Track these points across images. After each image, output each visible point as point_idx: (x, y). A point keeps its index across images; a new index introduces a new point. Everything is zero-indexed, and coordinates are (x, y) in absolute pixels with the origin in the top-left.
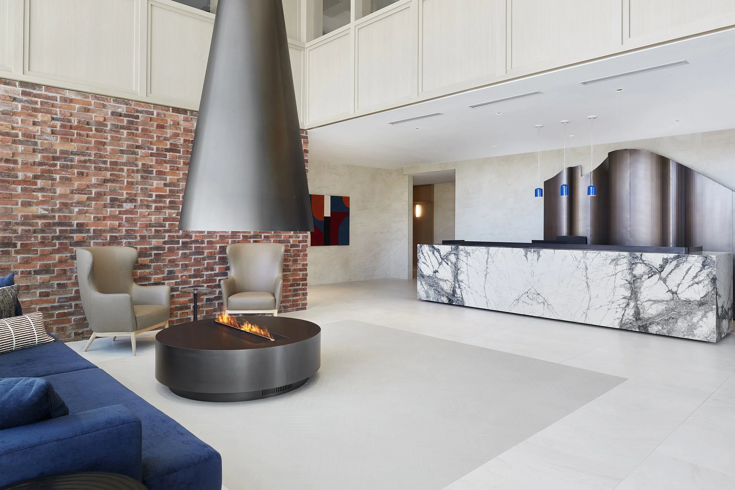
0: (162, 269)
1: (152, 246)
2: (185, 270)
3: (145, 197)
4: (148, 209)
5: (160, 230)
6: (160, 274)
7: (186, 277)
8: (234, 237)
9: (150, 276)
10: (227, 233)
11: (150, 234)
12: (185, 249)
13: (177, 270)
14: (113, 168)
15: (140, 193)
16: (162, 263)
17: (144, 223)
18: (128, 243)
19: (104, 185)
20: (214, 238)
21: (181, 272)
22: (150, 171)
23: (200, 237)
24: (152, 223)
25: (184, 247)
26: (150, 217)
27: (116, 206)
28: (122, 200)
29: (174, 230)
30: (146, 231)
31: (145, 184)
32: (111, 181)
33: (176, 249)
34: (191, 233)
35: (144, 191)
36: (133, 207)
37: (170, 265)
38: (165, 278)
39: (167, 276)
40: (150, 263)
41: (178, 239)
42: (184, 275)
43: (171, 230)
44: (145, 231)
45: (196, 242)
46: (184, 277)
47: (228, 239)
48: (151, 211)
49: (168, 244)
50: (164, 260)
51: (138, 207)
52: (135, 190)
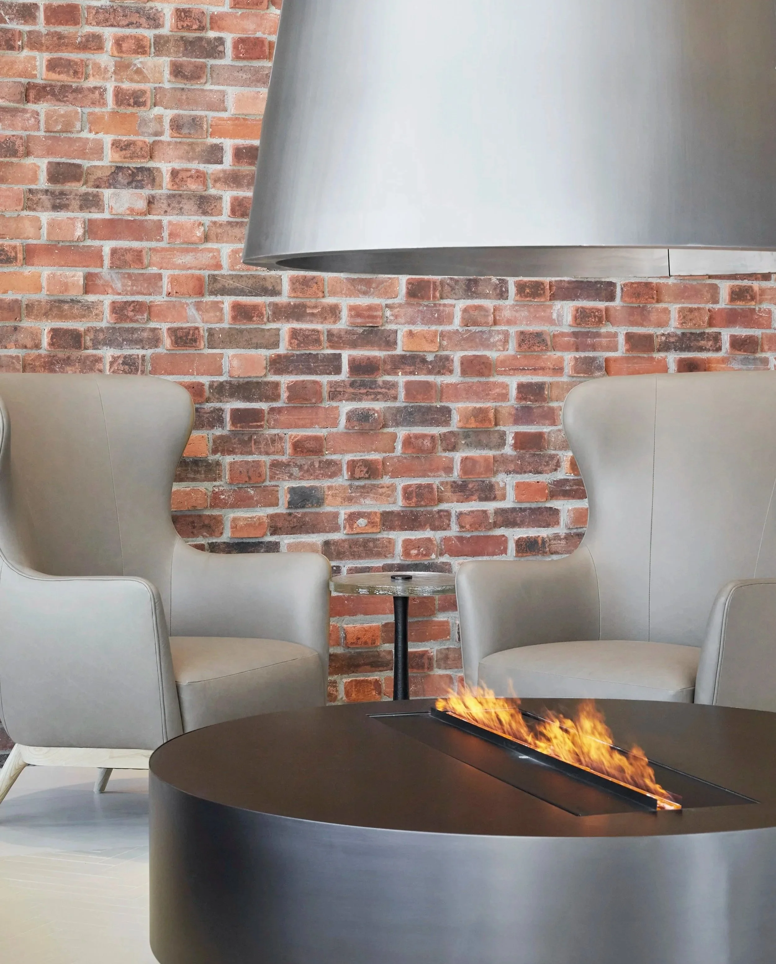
0: (267, 483)
1: (222, 379)
2: (365, 491)
3: (189, 160)
4: (205, 213)
5: (255, 307)
6: (258, 502)
7: (371, 523)
8: (589, 341)
9: (215, 512)
10: (555, 325)
11: (213, 326)
12: (367, 394)
13: (329, 488)
14: (60, 36)
15: (169, 143)
16: (267, 454)
17: (187, 277)
18: (124, 363)
19: (24, 111)
20: (494, 345)
21: (350, 499)
22: (209, 41)
23: (432, 341)
24: (223, 276)
25: (363, 384)
26: (210, 250)
27: (75, 204)
28: (99, 174)
29: (315, 307)
30: (198, 309)
31: (192, 102)
32: (54, 95)
33: (325, 395)
34: (391, 322)
35: (185, 131)
36: (141, 205)
37: (301, 467)
38: (279, 525)
39: (290, 514)
40: (215, 452)
41: (332, 347)
42: (360, 515)
43: (304, 306)
44: (192, 311)
45: (414, 364)
46: (362, 522)
47: (559, 354)
48: (215, 223)
49: (290, 373)
50: (273, 441)
51: (165, 206)
52: (151, 131)
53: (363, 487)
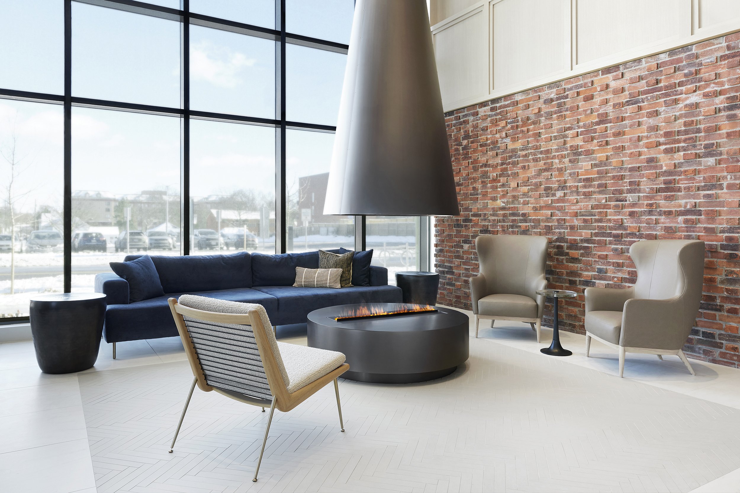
0: (593, 266)
1: (582, 238)
2: (619, 271)
3: (575, 183)
4: (578, 196)
5: (588, 219)
6: (591, 271)
7: (618, 280)
8: (692, 229)
9: (581, 272)
10: (679, 224)
11: (580, 224)
12: (619, 243)
13: (609, 269)
14: (548, 157)
15: (570, 179)
16: (593, 258)
17: (572, 212)
18: (559, 233)
19: (542, 175)
20: (658, 230)
21: (615, 273)
22: (579, 152)
23: (636, 229)
24: (582, 212)
25: (618, 241)
26: (579, 205)
27: (551, 195)
28: (556, 188)
29: (605, 219)
30: (577, 220)
31: (575, 168)
32: (547, 170)
33: (608, 243)
34: (626, 223)
35: (572, 176)
36: (562, 195)
37: (601, 262)
38: (596, 277)
39: (599, 275)
40: (580, 257)
41: (610, 230)
42: (615, 277)
43: (602, 219)
44: (575, 221)
45: (633, 235)
46: (616, 279)
47: (681, 233)
48: (580, 198)
49: (599, 237)
50: (595, 255)
51: (569, 195)
52: (567, 176)
53: (618, 270)
